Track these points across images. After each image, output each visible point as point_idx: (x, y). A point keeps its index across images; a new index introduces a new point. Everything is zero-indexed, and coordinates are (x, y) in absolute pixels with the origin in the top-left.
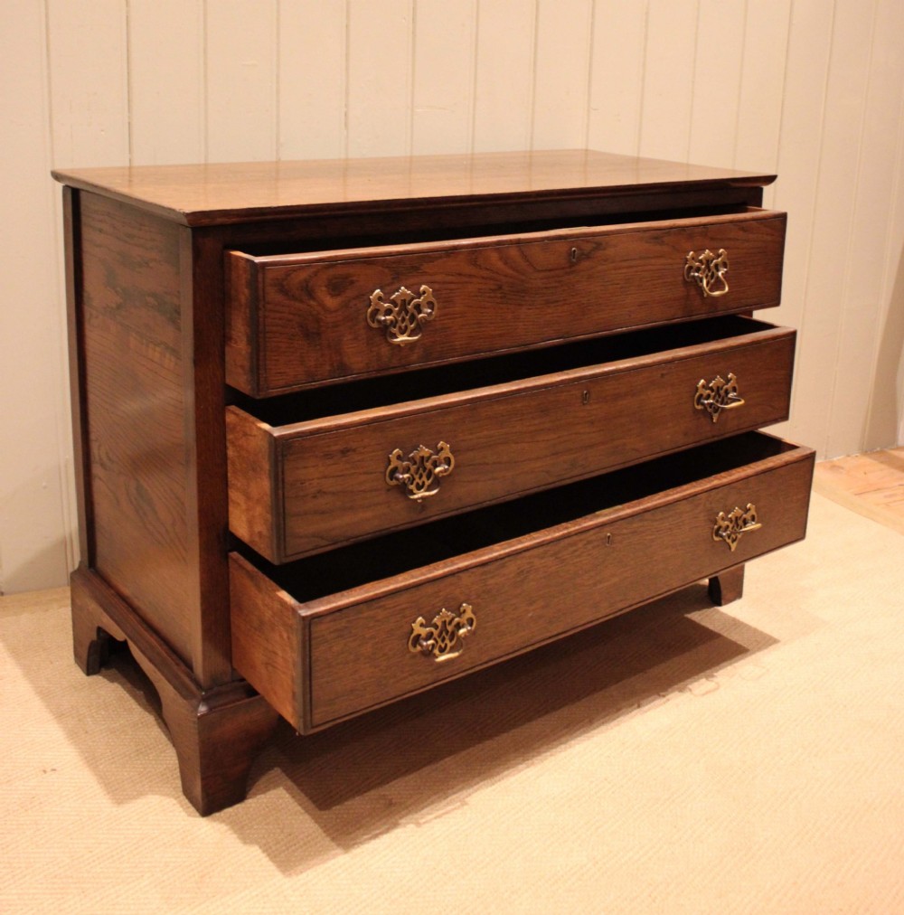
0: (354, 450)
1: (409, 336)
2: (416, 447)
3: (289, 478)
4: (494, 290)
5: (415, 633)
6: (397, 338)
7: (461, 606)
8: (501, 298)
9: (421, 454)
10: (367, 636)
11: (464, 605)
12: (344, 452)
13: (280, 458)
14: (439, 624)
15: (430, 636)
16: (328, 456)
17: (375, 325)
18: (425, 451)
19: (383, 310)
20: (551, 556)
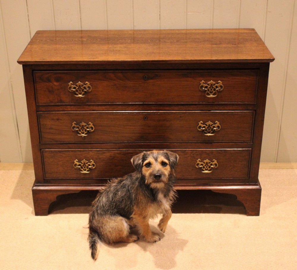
0: (61, 120)
1: (82, 95)
2: (81, 122)
3: (42, 123)
4: (113, 85)
5: (75, 163)
6: (78, 95)
7: (90, 160)
8: (116, 88)
9: (83, 124)
10: (60, 160)
11: (91, 160)
12: (58, 119)
13: (38, 118)
14: (83, 163)
15: (80, 165)
16: (53, 119)
17: (70, 91)
18: (84, 124)
19: (73, 87)
20: (123, 155)
